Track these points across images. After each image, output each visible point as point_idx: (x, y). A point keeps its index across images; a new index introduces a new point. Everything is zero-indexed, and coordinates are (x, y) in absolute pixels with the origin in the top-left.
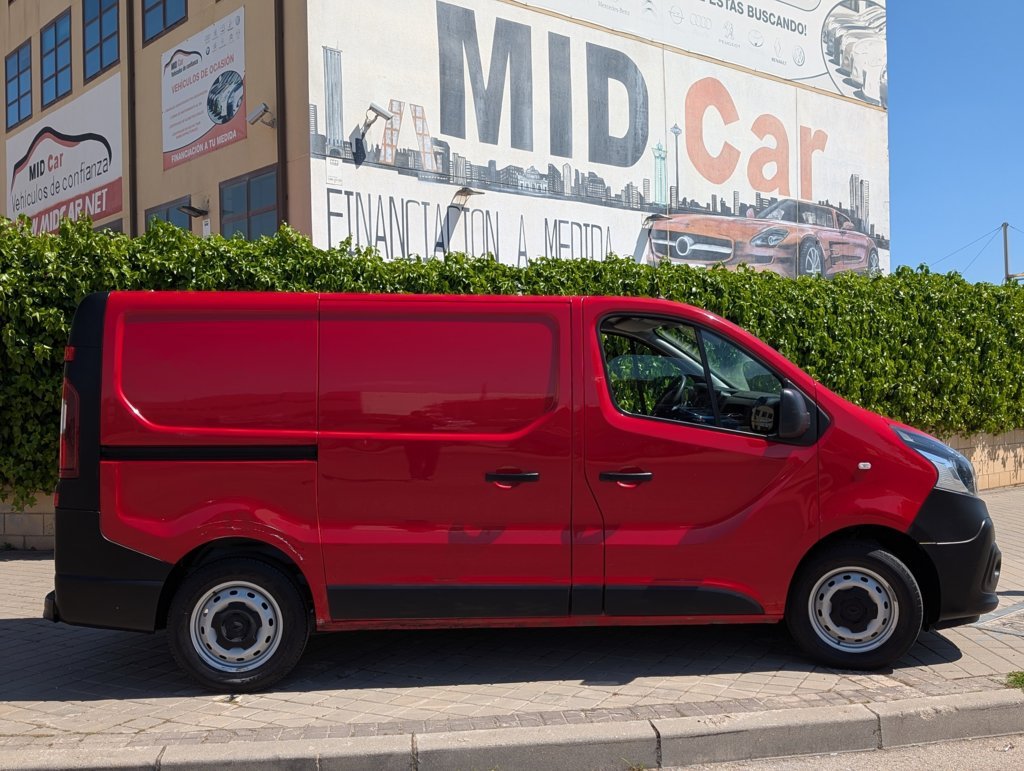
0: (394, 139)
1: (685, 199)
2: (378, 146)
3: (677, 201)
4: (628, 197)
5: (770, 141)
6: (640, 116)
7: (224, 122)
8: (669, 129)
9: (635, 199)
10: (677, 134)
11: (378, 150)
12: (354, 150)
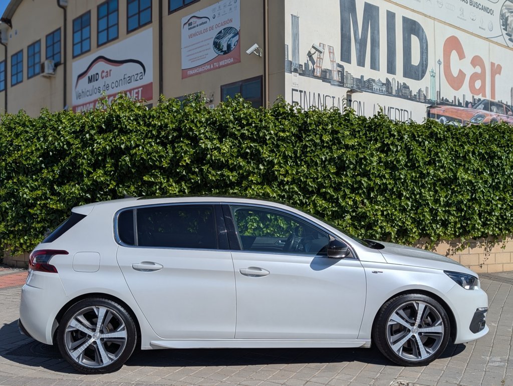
0: (321, 63)
1: (443, 98)
2: (314, 67)
3: (440, 99)
4: (419, 96)
5: (478, 70)
6: (425, 54)
7: (224, 54)
8: (436, 62)
9: (422, 98)
10: (440, 64)
12: (304, 69)
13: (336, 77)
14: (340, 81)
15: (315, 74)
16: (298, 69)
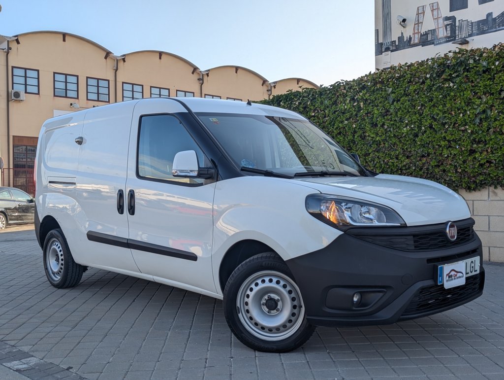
0: (420, 28)
2: (410, 36)
11: (410, 38)
12: (397, 44)
13: (442, 33)
14: (449, 35)
15: (412, 42)
16: (390, 47)
